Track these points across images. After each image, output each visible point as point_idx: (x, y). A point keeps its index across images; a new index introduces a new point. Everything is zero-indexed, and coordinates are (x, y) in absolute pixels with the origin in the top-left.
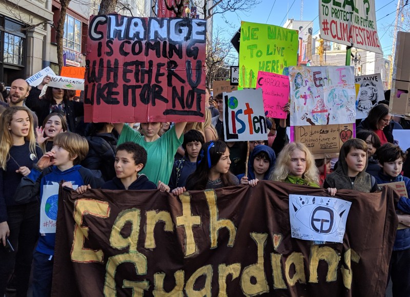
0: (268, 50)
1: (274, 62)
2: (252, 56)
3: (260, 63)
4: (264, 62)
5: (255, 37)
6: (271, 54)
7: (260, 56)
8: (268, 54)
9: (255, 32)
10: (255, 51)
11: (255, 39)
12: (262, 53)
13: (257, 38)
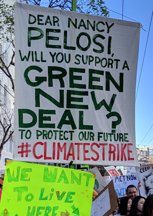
0: (42, 194)
1: (48, 208)
2: (19, 199)
3: (29, 208)
4: (34, 207)
5: (25, 178)
6: (46, 199)
7: (31, 200)
8: (41, 198)
9: (26, 173)
10: (24, 194)
11: (26, 180)
12: (33, 197)
13: (29, 180)
